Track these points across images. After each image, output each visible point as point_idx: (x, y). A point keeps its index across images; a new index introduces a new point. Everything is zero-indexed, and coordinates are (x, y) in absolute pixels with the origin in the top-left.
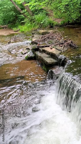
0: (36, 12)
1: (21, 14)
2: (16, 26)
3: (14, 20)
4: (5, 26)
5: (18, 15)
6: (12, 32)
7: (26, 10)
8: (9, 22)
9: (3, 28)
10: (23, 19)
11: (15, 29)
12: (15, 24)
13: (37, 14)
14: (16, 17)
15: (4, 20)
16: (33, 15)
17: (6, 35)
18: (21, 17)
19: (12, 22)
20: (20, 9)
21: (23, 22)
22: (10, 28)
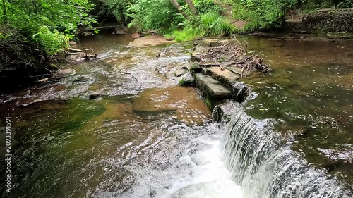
0: (202, 8)
1: (178, 12)
2: (170, 32)
3: (169, 22)
4: (155, 31)
5: (174, 14)
6: (163, 41)
7: (186, 5)
8: (161, 25)
9: (151, 34)
10: (181, 21)
11: (168, 36)
12: (168, 27)
13: (204, 12)
14: (172, 17)
15: (154, 22)
16: (198, 14)
17: (154, 44)
18: (178, 18)
19: (164, 26)
20: (178, 4)
21: (181, 26)
22: (161, 35)
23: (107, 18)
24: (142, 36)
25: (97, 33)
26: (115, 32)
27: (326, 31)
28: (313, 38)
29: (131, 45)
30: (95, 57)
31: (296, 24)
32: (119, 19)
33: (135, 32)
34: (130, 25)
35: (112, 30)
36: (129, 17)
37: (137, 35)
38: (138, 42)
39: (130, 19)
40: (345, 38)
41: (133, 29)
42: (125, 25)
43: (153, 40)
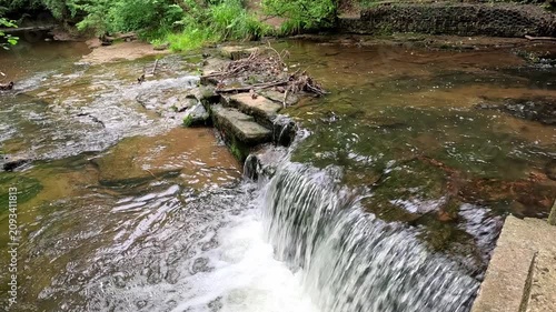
1: (172, 2)
2: (160, 36)
3: (155, 18)
4: (131, 34)
5: (166, 6)
6: (150, 52)
8: (142, 24)
9: (125, 39)
10: (178, 17)
11: (156, 43)
12: (156, 28)
13: (216, 3)
14: (161, 11)
15: (128, 19)
16: (206, 7)
17: (131, 58)
18: (174, 12)
19: (148, 25)
21: (179, 25)
22: (144, 41)
23: (31, 12)
24: (106, 43)
25: (14, 43)
26: (51, 37)
27: (391, 31)
28: (375, 42)
29: (85, 60)
30: (10, 88)
31: (353, 21)
32: (57, 13)
33: (93, 37)
34: (81, 25)
35: (45, 33)
36: (78, 10)
37: (97, 42)
38: (100, 55)
39: (81, 15)
40: (413, 40)
41: (89, 31)
42: (72, 24)
43: (129, 51)
